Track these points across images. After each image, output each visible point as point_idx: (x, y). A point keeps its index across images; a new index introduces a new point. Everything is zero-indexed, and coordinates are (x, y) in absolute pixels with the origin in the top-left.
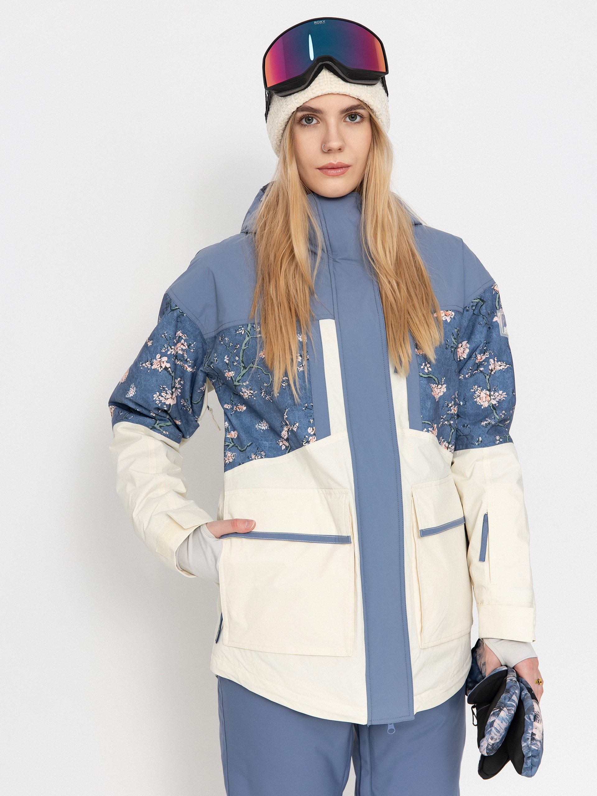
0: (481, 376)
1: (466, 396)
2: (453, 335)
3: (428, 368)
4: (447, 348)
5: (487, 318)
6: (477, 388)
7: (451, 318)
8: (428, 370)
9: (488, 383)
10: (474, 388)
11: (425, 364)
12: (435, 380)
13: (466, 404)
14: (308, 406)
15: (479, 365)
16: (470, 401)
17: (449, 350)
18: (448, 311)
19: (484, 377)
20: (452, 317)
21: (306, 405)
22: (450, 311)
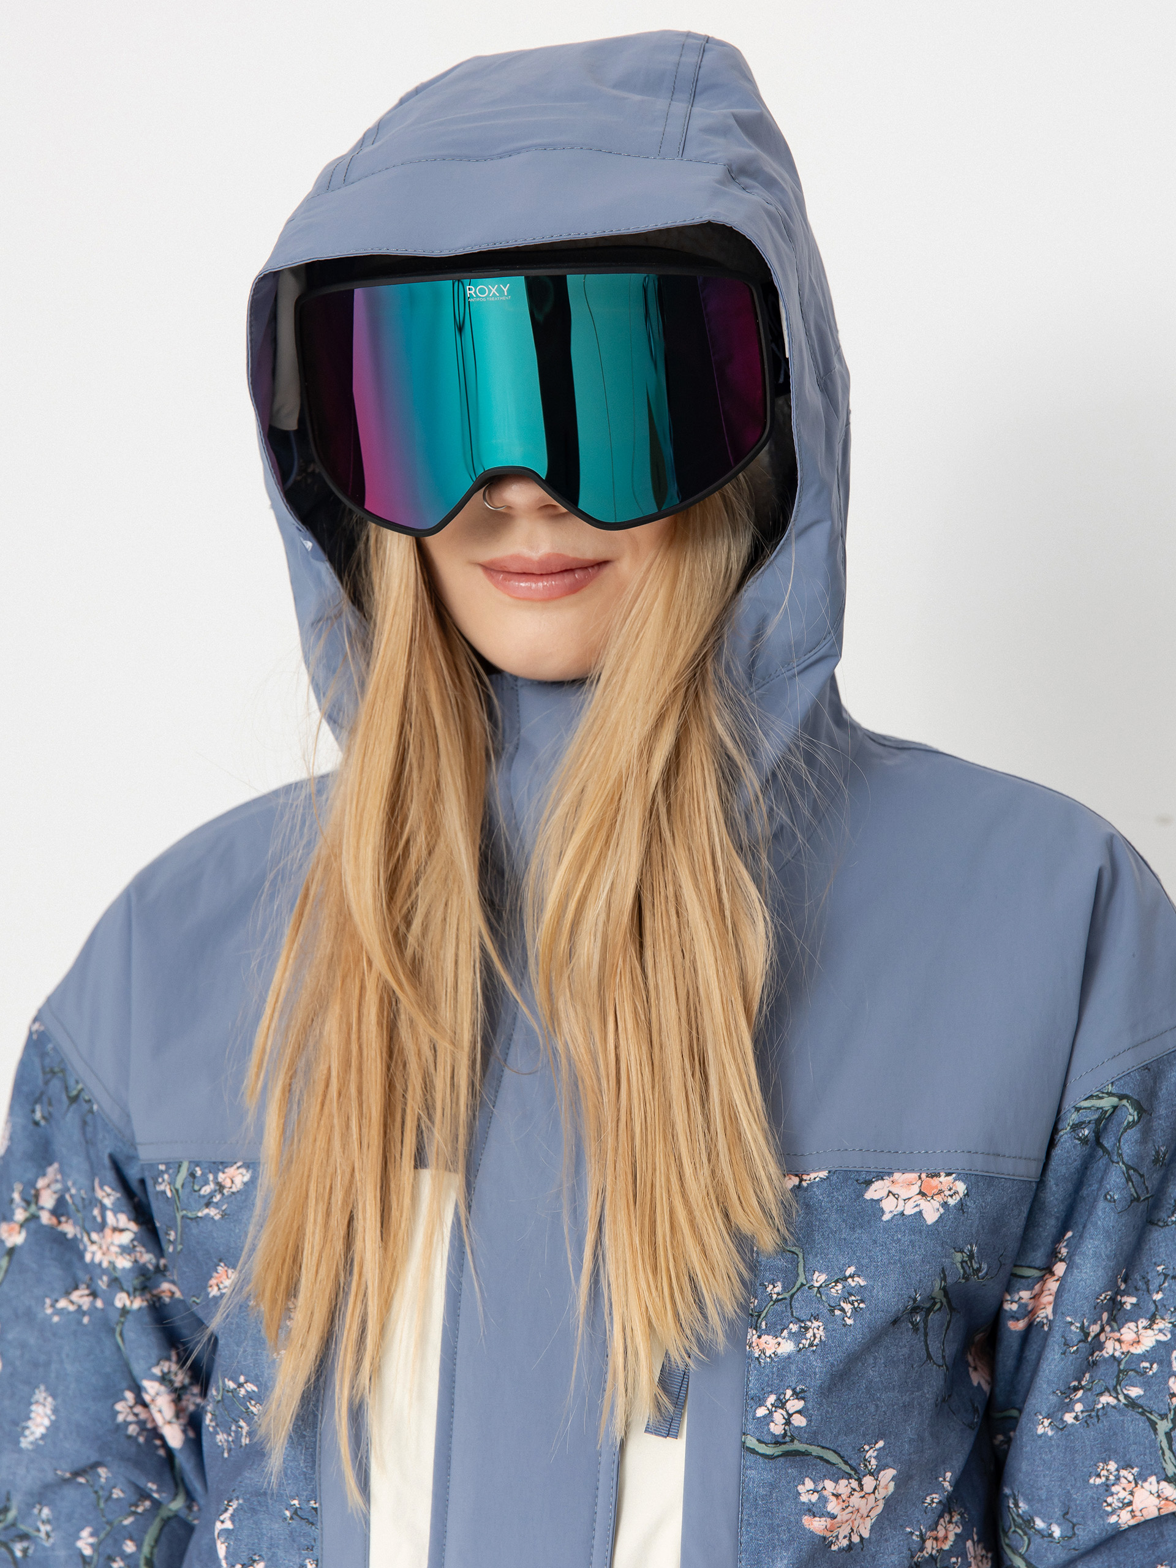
0: (1135, 1424)
1: (1072, 1504)
3: (790, 1415)
6: (1117, 1470)
7: (945, 1205)
8: (788, 1422)
9: (1168, 1453)
10: (1104, 1473)
11: (778, 1399)
12: (828, 1462)
13: (1074, 1534)
14: (300, 1508)
15: (1125, 1371)
16: (1089, 1523)
18: (938, 1175)
19: (1142, 1424)
20: (952, 1202)
21: (296, 1502)
22: (948, 1174)
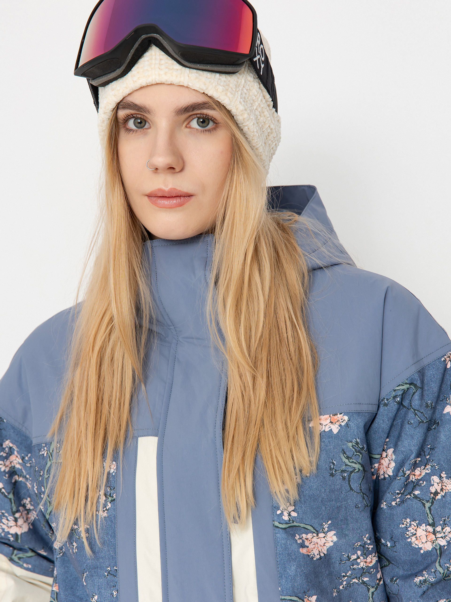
0: (416, 504)
1: (394, 535)
2: (344, 453)
4: (332, 475)
5: (422, 413)
6: (410, 522)
9: (429, 515)
14: (111, 570)
16: (400, 541)
17: (338, 477)
19: (420, 504)
21: (109, 568)
